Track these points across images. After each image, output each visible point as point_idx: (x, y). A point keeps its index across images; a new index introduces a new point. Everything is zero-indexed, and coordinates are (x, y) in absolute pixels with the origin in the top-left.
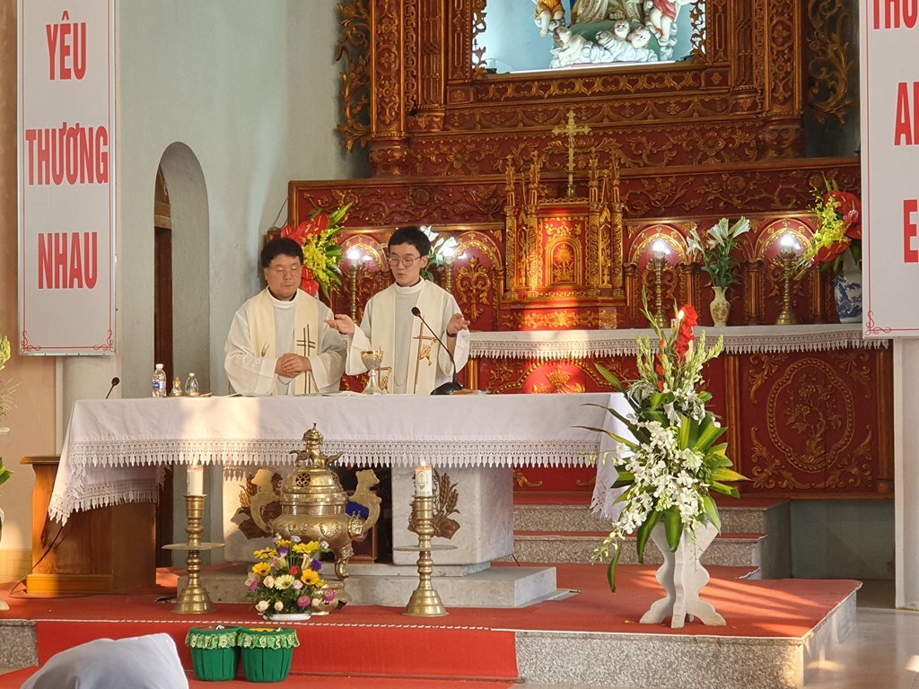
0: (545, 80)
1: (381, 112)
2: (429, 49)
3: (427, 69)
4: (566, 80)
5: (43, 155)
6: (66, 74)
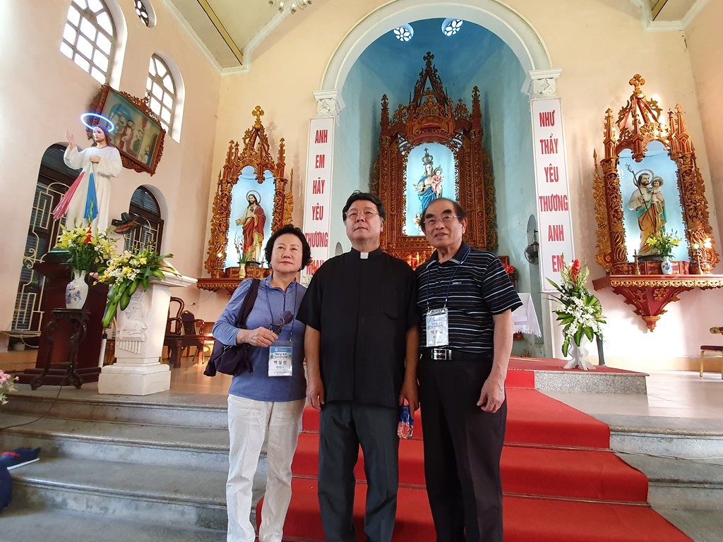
0: (420, 237)
6: (317, 219)
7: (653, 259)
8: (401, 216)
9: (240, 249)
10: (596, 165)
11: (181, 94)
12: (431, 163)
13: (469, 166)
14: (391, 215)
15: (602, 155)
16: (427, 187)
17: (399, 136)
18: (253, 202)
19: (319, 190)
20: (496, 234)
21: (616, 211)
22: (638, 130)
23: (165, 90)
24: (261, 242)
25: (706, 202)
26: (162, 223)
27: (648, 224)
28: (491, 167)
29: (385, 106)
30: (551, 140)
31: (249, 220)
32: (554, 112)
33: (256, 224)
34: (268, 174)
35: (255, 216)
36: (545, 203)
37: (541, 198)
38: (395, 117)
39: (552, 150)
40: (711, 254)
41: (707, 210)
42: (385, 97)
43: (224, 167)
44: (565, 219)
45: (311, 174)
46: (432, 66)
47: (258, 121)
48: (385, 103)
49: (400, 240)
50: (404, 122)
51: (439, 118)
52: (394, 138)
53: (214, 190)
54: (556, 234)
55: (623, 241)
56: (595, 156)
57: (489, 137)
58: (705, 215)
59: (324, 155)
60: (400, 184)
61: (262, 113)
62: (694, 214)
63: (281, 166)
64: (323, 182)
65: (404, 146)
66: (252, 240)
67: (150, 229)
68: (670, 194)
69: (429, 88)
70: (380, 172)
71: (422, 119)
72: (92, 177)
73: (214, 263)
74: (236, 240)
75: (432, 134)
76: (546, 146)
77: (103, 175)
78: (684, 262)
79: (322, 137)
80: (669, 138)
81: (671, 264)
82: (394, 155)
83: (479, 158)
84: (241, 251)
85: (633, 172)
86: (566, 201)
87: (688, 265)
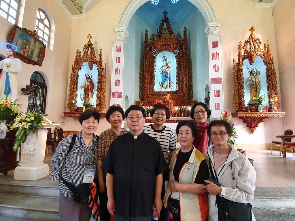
0: (161, 92)
1: (145, 94)
2: (149, 88)
3: (149, 90)
4: (163, 92)
5: (114, 95)
6: (117, 86)
7: (255, 106)
8: (153, 83)
9: (83, 99)
10: (234, 65)
11: (53, 28)
12: (166, 60)
13: (182, 62)
14: (149, 82)
15: (237, 61)
16: (164, 70)
17: (152, 48)
18: (88, 78)
19: (118, 73)
20: (192, 91)
21: (241, 85)
22: (252, 51)
23: (45, 25)
24: (92, 96)
25: (276, 82)
26: (46, 88)
27: (253, 91)
28: (191, 63)
29: (146, 34)
30: (216, 54)
31: (86, 86)
32: (218, 42)
33: (90, 88)
34: (94, 65)
35: (89, 84)
36: (213, 81)
37: (211, 78)
38: (151, 39)
39: (216, 58)
40: (277, 103)
41: (277, 85)
42: (146, 30)
43: (75, 62)
44: (221, 88)
45: (114, 66)
46: (167, 17)
47: (90, 41)
48: (146, 33)
49: (152, 93)
50: (155, 42)
51: (169, 41)
52: (150, 49)
53: (70, 72)
54: (217, 94)
55: (243, 98)
56: (234, 61)
57: (190, 50)
58: (276, 87)
59: (120, 57)
60: (153, 69)
61: (91, 37)
62: (271, 87)
63: (101, 61)
64: (120, 69)
65: (155, 52)
66: (88, 95)
67: (41, 91)
68: (262, 78)
69: (165, 27)
70: (144, 64)
71: (162, 41)
72: (7, 74)
73: (71, 105)
74: (81, 95)
75: (166, 48)
76: (214, 56)
77: (13, 73)
78: (267, 107)
79: (118, 49)
80: (264, 55)
81: (262, 108)
82: (150, 56)
83: (186, 59)
84: (83, 100)
85: (249, 69)
86: (221, 80)
87: (268, 108)
